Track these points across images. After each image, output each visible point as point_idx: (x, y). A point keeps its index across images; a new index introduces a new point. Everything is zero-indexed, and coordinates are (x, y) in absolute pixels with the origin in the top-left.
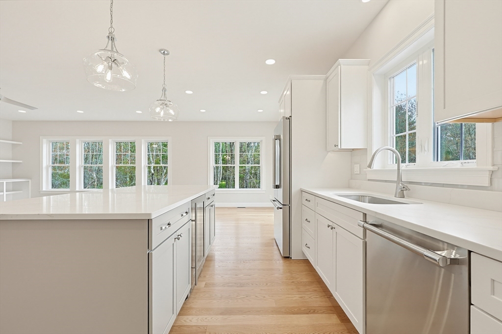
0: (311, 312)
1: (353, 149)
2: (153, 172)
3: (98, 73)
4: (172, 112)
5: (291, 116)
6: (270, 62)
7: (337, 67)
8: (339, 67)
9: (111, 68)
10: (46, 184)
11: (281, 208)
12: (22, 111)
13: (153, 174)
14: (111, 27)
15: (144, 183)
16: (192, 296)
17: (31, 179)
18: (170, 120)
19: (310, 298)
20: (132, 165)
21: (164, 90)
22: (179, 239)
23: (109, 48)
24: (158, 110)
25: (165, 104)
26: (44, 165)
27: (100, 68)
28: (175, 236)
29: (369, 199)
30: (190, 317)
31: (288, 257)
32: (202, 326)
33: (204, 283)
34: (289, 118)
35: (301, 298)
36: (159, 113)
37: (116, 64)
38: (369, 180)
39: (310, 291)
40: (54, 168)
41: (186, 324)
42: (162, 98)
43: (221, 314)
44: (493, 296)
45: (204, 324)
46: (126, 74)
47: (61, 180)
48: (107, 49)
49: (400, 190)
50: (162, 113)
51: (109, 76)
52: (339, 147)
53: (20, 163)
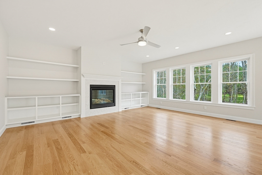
10: (155, 94)
17: (148, 92)
26: (154, 85)
40: (158, 86)
53: (145, 84)
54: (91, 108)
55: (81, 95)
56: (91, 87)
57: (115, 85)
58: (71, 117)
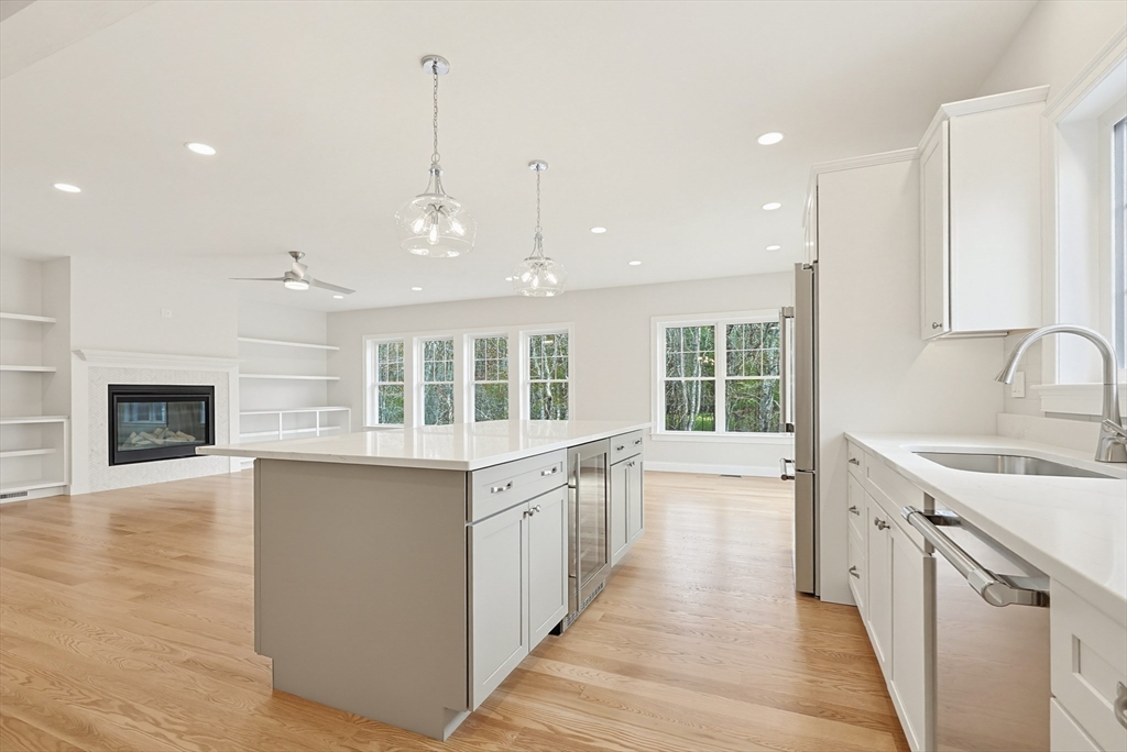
0: (825, 714)
1: (1008, 332)
2: (549, 393)
3: (415, 235)
4: (552, 278)
5: (817, 262)
6: (771, 138)
7: (940, 123)
8: (945, 123)
9: (435, 221)
10: (372, 415)
11: (792, 478)
12: (339, 297)
13: (550, 399)
14: (436, 153)
15: (525, 415)
16: (573, 631)
17: (350, 407)
18: (550, 294)
19: (835, 686)
20: (502, 381)
21: (538, 238)
22: (531, 515)
23: (432, 190)
24: (526, 277)
25: (538, 266)
26: (369, 384)
27: (419, 225)
28: (524, 507)
29: (1026, 464)
30: (559, 664)
31: (813, 595)
32: (577, 683)
33: (602, 613)
34: (813, 268)
35: (811, 681)
36: (529, 283)
37: (442, 213)
38: (1048, 414)
39: (843, 675)
40: (382, 388)
41: (548, 672)
42: (535, 255)
43: (618, 672)
44: (1077, 675)
45: (582, 680)
46: (458, 228)
47: (393, 410)
48: (429, 192)
49: (1110, 442)
50: (536, 283)
51: (433, 237)
52: (946, 328)
53: (337, 381)
54: (112, 462)
55: (69, 418)
56: (114, 394)
57: (213, 387)
58: (25, 493)
